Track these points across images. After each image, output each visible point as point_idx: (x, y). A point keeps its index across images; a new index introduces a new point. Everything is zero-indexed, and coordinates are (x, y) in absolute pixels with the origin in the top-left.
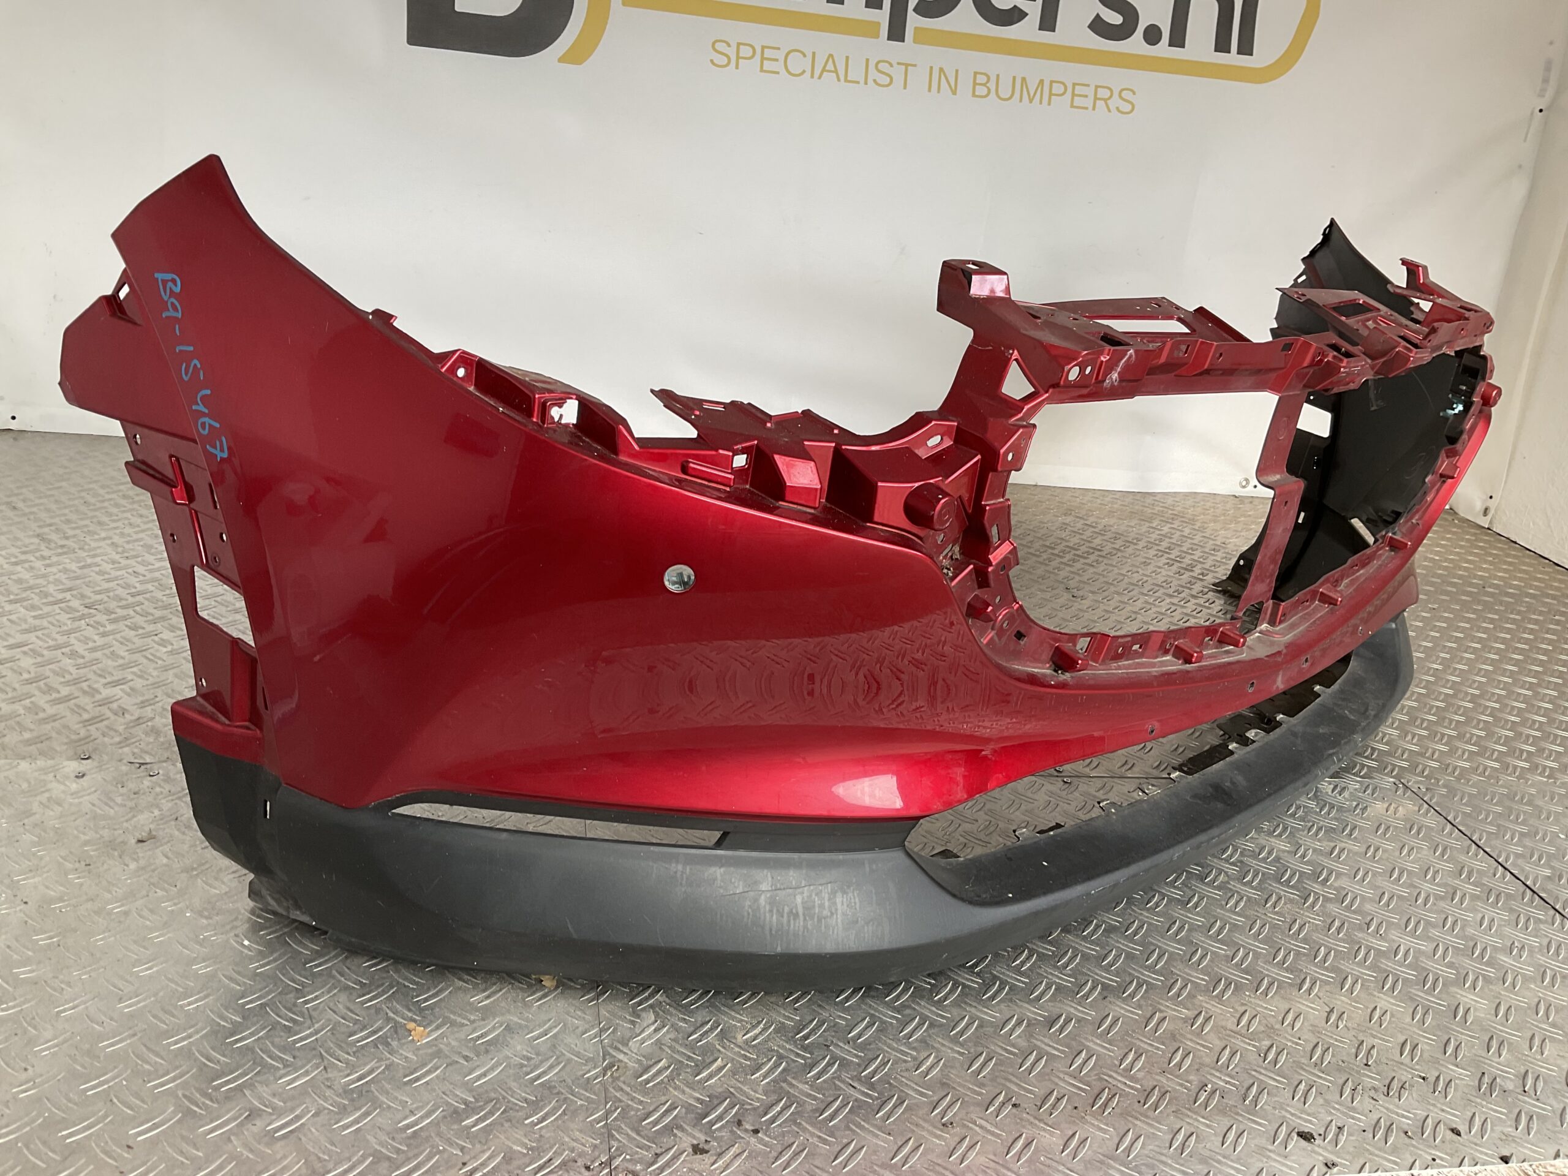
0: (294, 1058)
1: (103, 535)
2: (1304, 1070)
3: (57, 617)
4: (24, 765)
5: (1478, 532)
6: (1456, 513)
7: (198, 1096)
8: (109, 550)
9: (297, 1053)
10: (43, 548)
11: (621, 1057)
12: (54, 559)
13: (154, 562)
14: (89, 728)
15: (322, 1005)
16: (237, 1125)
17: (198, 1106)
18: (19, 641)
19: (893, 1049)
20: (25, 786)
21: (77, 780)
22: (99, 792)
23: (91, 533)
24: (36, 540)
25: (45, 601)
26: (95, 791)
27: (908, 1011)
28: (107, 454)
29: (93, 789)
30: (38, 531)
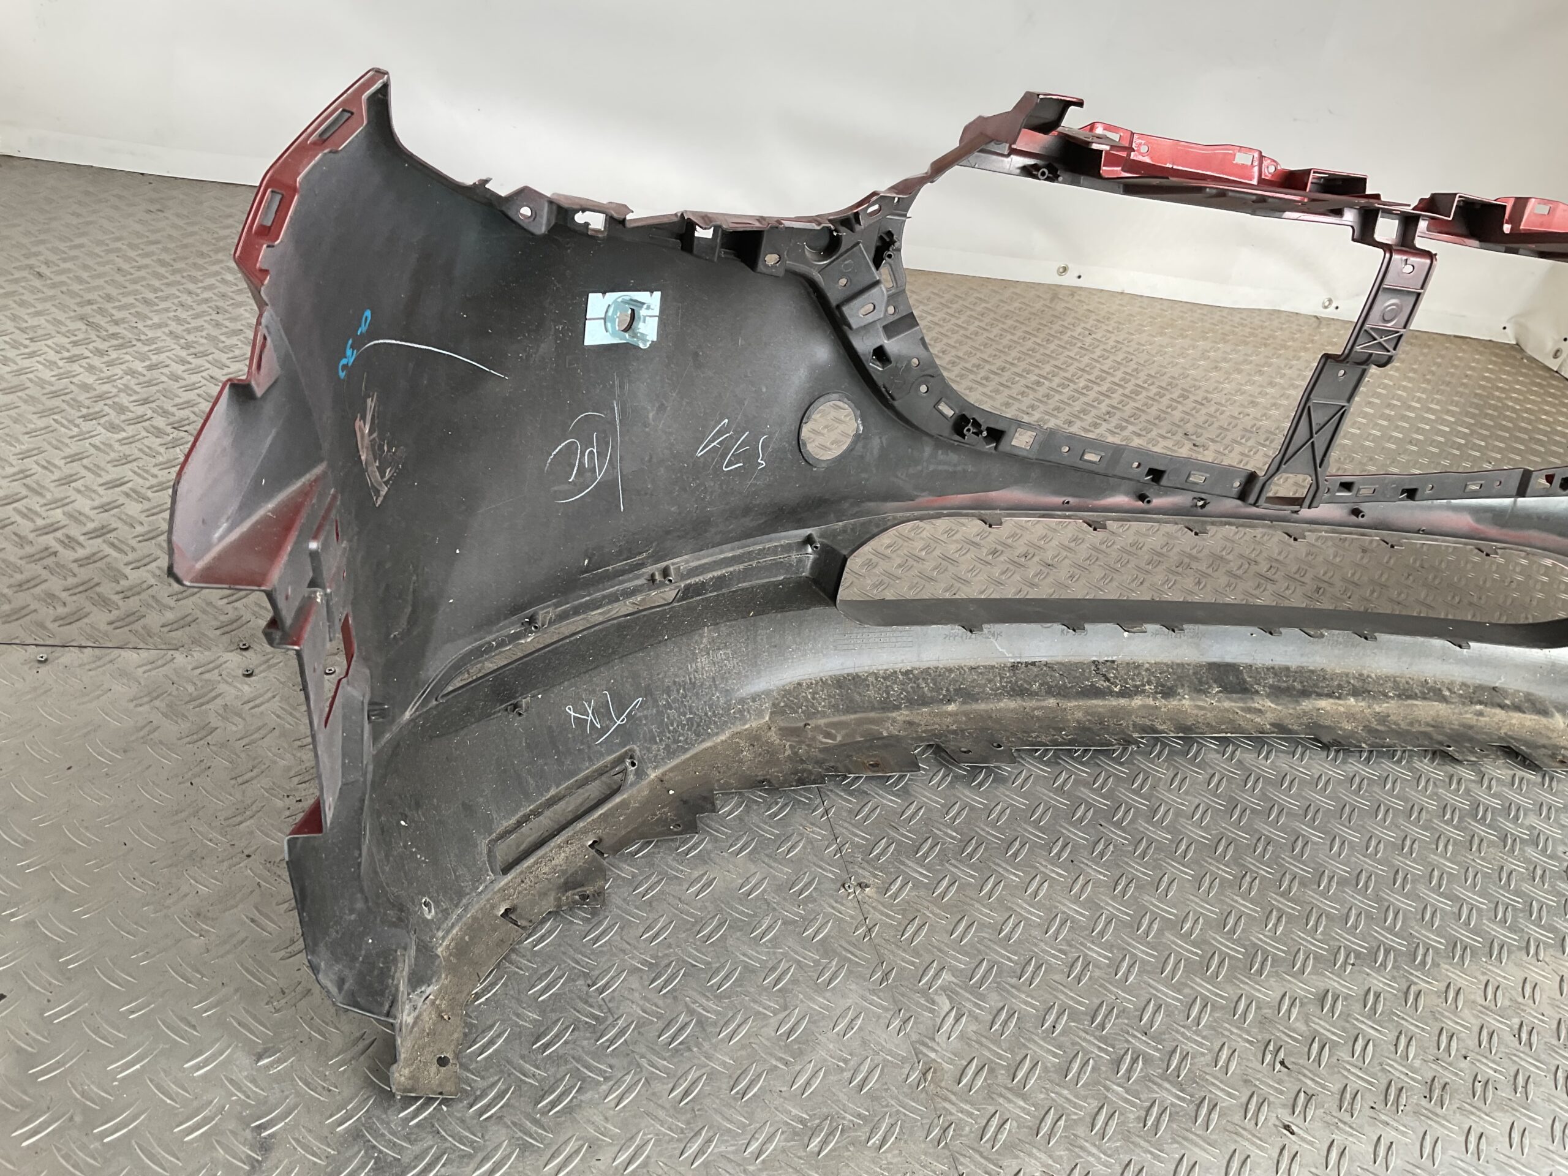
0: (611, 1067)
1: (156, 320)
2: (1557, 1052)
3: (146, 441)
4: (180, 658)
5: (1547, 375)
6: (1522, 350)
7: (529, 1124)
8: (170, 342)
9: (613, 1061)
10: (94, 338)
11: (933, 1055)
12: (114, 355)
13: (228, 362)
14: (236, 604)
15: (616, 994)
16: (581, 1160)
17: (531, 1137)
18: (115, 476)
19: (1187, 1038)
20: (191, 689)
21: (247, 679)
22: (277, 698)
23: (143, 317)
24: (80, 325)
25: (123, 417)
26: (274, 697)
27: (1187, 991)
28: (120, 197)
29: (270, 695)
30: (81, 311)
